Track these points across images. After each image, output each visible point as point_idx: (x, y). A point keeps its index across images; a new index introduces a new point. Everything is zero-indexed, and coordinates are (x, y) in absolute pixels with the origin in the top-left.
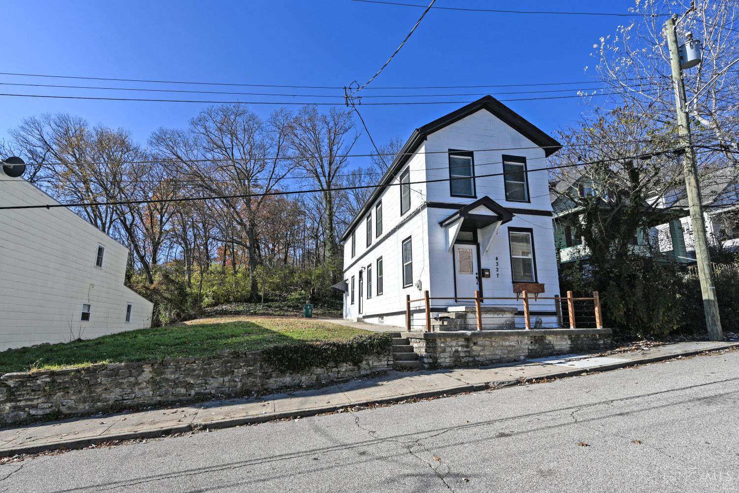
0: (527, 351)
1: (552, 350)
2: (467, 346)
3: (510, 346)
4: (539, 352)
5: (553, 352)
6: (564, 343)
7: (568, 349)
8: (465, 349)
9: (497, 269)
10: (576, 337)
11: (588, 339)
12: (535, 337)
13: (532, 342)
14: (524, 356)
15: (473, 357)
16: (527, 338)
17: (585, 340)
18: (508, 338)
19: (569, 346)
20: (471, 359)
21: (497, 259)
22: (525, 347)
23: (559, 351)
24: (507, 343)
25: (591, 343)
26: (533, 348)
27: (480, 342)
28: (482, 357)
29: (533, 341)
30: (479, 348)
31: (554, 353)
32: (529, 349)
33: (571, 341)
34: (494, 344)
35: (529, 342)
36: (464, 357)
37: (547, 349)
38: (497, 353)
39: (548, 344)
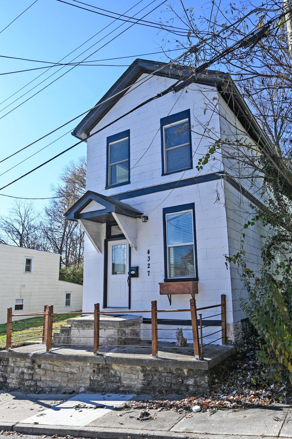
0: (88, 382)
1: (119, 384)
2: (32, 368)
3: (72, 373)
4: (102, 385)
5: (119, 387)
6: (134, 377)
7: (140, 386)
8: (30, 371)
9: (149, 264)
10: (153, 369)
11: (170, 375)
12: (98, 364)
13: (94, 371)
14: (84, 387)
15: (36, 381)
16: (89, 364)
17: (165, 377)
18: (70, 362)
19: (141, 382)
20: (33, 383)
21: (149, 252)
22: (86, 377)
23: (127, 387)
24: (68, 369)
25: (174, 381)
26: (95, 378)
27: (43, 366)
28: (43, 382)
29: (95, 369)
30: (42, 372)
31: (121, 389)
32: (91, 380)
33: (144, 376)
34: (55, 368)
35: (91, 370)
36: (28, 380)
37: (113, 382)
38: (56, 379)
39: (114, 376)
